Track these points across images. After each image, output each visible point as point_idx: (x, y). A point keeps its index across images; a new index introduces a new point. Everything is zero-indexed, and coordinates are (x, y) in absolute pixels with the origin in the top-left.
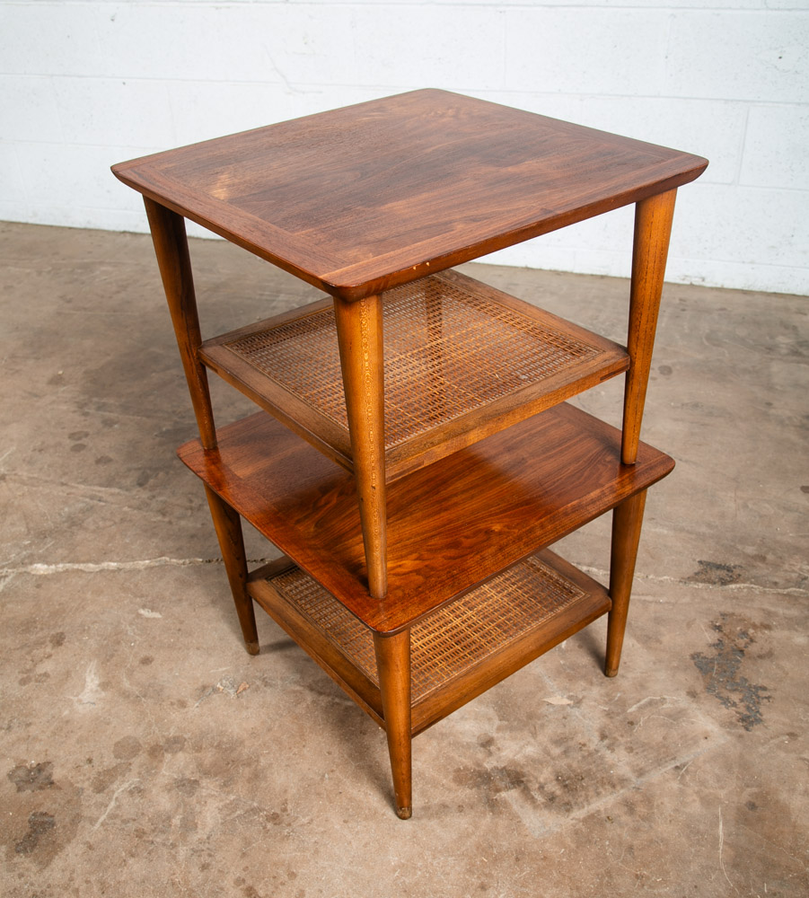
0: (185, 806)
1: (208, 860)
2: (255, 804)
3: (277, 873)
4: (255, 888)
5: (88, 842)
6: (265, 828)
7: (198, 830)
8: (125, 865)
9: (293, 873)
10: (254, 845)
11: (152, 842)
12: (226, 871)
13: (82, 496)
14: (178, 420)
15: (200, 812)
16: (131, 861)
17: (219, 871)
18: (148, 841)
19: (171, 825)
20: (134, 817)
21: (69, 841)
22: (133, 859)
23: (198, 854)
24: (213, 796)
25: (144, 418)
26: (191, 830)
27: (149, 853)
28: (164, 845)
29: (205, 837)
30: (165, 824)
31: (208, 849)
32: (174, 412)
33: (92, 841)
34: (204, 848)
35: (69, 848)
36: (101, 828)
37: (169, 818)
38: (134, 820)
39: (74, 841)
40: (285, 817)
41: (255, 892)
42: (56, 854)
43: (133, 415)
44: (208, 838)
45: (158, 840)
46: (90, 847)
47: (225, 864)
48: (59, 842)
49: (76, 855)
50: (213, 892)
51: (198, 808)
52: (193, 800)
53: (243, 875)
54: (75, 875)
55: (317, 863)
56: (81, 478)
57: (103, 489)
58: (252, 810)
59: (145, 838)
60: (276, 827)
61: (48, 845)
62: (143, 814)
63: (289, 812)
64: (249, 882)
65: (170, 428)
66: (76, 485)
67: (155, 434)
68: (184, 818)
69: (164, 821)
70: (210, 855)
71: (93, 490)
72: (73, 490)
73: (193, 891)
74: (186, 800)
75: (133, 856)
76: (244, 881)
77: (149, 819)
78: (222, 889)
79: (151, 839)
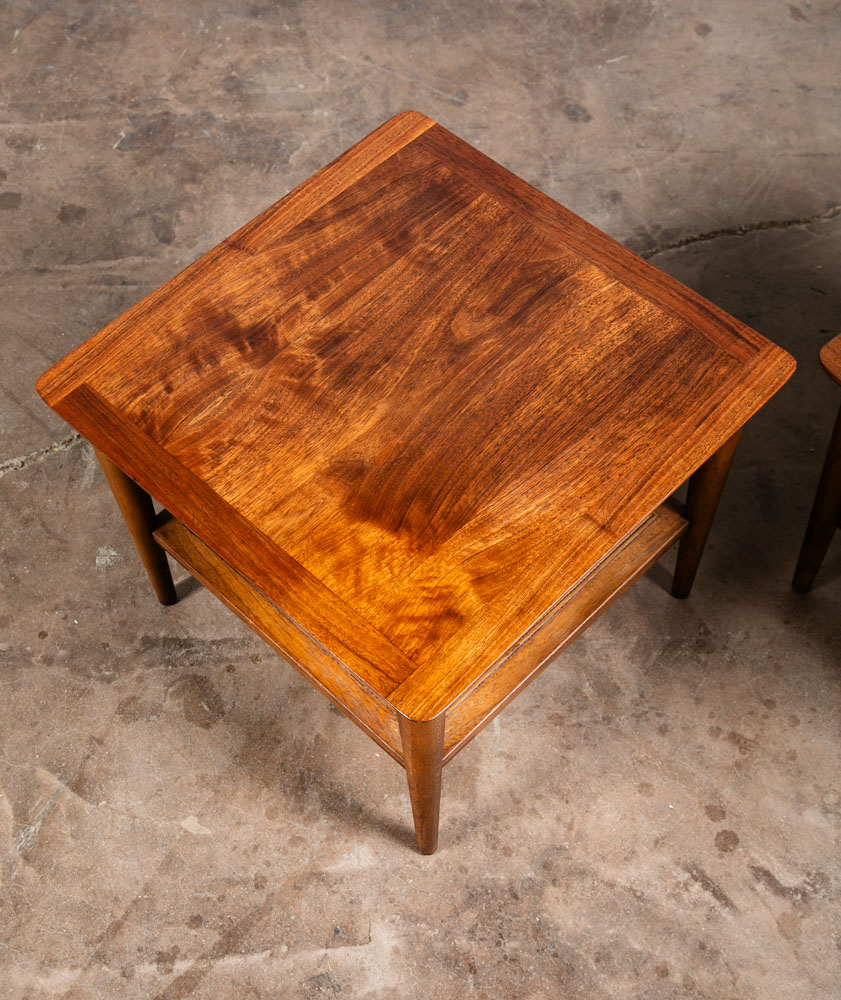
0: (585, 668)
1: (662, 721)
2: (668, 638)
3: (751, 707)
4: (738, 732)
5: (501, 754)
6: (699, 661)
7: (622, 690)
8: (568, 762)
9: (769, 700)
10: (701, 685)
11: (580, 725)
12: (691, 726)
13: (89, 283)
14: (133, 112)
15: (610, 670)
16: (571, 755)
17: (683, 728)
18: (574, 725)
19: (586, 698)
20: (534, 703)
21: (477, 760)
22: (572, 752)
23: (644, 718)
24: (609, 645)
25: (74, 122)
26: (614, 693)
27: (585, 738)
28: (596, 722)
29: (637, 696)
30: (577, 698)
31: (651, 708)
32: (113, 98)
33: (506, 750)
34: (646, 709)
35: (484, 767)
36: (505, 731)
37: (578, 690)
38: (538, 707)
39: (483, 757)
40: (713, 640)
41: (742, 737)
42: (474, 780)
43: (51, 120)
44: (642, 696)
45: (584, 719)
46: (510, 757)
47: (684, 718)
48: (465, 765)
49: (500, 772)
50: (694, 754)
51: (603, 666)
52: (590, 658)
53: (714, 723)
54: (517, 795)
55: (787, 680)
56: (61, 253)
57: (113, 263)
58: (669, 645)
59: (567, 723)
60: (711, 655)
61: (455, 774)
62: (542, 696)
63: (714, 633)
64: (727, 729)
65: (131, 129)
66: (63, 267)
67: (115, 146)
68: (595, 683)
69: (574, 696)
70: (659, 715)
71: (100, 269)
72: (67, 278)
73: (671, 762)
74: (581, 660)
75: (568, 748)
76: (718, 729)
77: (554, 699)
78: (701, 747)
79: (574, 721)
